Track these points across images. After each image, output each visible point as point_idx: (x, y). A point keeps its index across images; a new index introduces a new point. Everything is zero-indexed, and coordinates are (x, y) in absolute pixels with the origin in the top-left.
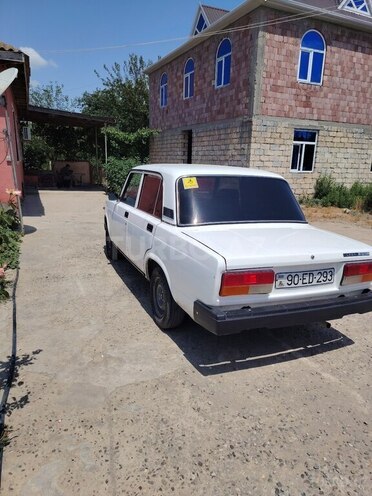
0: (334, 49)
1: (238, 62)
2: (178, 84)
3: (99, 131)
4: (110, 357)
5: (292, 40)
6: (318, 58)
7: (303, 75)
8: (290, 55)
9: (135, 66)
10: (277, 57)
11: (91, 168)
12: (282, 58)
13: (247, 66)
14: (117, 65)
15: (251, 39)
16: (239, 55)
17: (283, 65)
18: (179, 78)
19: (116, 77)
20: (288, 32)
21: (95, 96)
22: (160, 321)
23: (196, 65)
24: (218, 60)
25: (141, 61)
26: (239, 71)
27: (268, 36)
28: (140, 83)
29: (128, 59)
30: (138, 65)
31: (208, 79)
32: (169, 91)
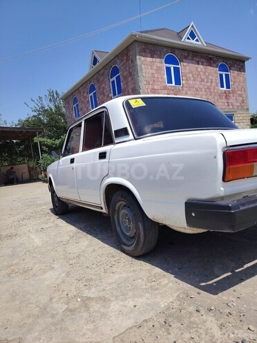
0: (185, 64)
1: (125, 78)
2: (85, 101)
3: (33, 141)
4: (89, 299)
5: (158, 60)
6: (177, 70)
7: (170, 81)
8: (159, 69)
9: (53, 96)
10: (151, 71)
11: (30, 169)
12: (154, 72)
13: (132, 79)
14: (40, 98)
15: (132, 62)
16: (125, 74)
17: (156, 76)
18: (86, 97)
19: (40, 105)
20: (155, 56)
21: (27, 121)
22: (130, 248)
23: (96, 87)
24: (111, 80)
25: (57, 94)
26: (127, 84)
27: (143, 58)
28: (57, 108)
29: (47, 93)
30: (55, 96)
31: (106, 94)
32: (80, 107)
